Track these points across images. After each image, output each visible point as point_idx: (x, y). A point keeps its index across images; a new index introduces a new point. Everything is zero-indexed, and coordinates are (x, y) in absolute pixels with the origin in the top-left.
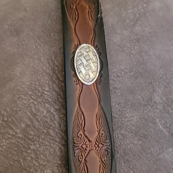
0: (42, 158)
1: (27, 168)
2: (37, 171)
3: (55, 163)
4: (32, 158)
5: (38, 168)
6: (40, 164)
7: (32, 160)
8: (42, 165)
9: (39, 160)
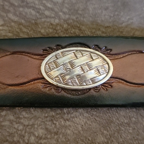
0: (25, 116)
1: (8, 138)
2: (24, 137)
3: (47, 117)
4: (11, 122)
5: (23, 132)
6: (25, 125)
7: (12, 123)
8: (28, 126)
9: (22, 121)
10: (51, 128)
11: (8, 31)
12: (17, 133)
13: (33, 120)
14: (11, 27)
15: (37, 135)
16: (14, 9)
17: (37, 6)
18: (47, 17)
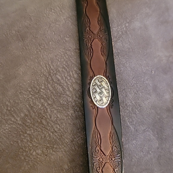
10: (45, 152)
11: (44, 94)
12: (28, 148)
13: (38, 144)
14: (47, 92)
15: (37, 152)
16: (52, 83)
17: (64, 87)
18: (67, 95)
